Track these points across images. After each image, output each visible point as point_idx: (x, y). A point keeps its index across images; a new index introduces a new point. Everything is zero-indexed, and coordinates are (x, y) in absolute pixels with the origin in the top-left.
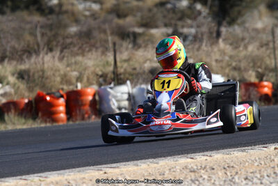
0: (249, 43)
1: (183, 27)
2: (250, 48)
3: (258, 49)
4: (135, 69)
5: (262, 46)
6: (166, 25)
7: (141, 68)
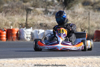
0: (79, 17)
1: (49, 8)
2: (79, 19)
3: (83, 20)
4: (34, 23)
5: (84, 19)
6: (42, 7)
7: (36, 23)
